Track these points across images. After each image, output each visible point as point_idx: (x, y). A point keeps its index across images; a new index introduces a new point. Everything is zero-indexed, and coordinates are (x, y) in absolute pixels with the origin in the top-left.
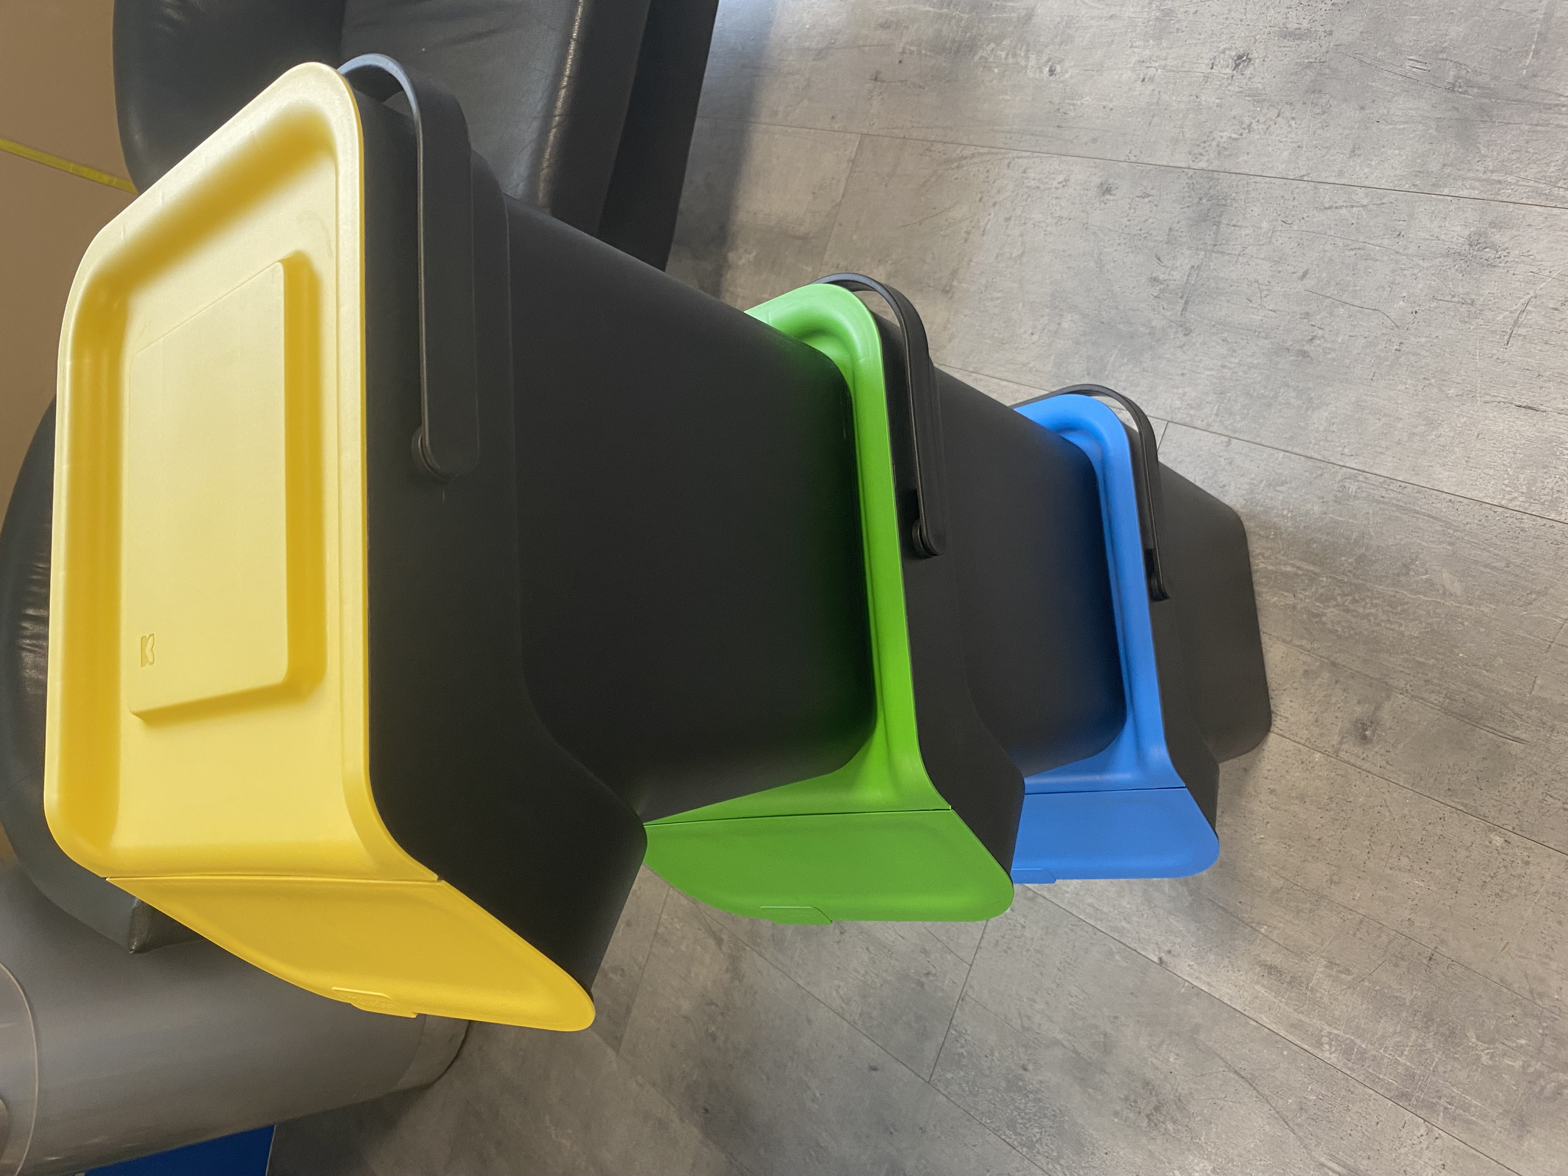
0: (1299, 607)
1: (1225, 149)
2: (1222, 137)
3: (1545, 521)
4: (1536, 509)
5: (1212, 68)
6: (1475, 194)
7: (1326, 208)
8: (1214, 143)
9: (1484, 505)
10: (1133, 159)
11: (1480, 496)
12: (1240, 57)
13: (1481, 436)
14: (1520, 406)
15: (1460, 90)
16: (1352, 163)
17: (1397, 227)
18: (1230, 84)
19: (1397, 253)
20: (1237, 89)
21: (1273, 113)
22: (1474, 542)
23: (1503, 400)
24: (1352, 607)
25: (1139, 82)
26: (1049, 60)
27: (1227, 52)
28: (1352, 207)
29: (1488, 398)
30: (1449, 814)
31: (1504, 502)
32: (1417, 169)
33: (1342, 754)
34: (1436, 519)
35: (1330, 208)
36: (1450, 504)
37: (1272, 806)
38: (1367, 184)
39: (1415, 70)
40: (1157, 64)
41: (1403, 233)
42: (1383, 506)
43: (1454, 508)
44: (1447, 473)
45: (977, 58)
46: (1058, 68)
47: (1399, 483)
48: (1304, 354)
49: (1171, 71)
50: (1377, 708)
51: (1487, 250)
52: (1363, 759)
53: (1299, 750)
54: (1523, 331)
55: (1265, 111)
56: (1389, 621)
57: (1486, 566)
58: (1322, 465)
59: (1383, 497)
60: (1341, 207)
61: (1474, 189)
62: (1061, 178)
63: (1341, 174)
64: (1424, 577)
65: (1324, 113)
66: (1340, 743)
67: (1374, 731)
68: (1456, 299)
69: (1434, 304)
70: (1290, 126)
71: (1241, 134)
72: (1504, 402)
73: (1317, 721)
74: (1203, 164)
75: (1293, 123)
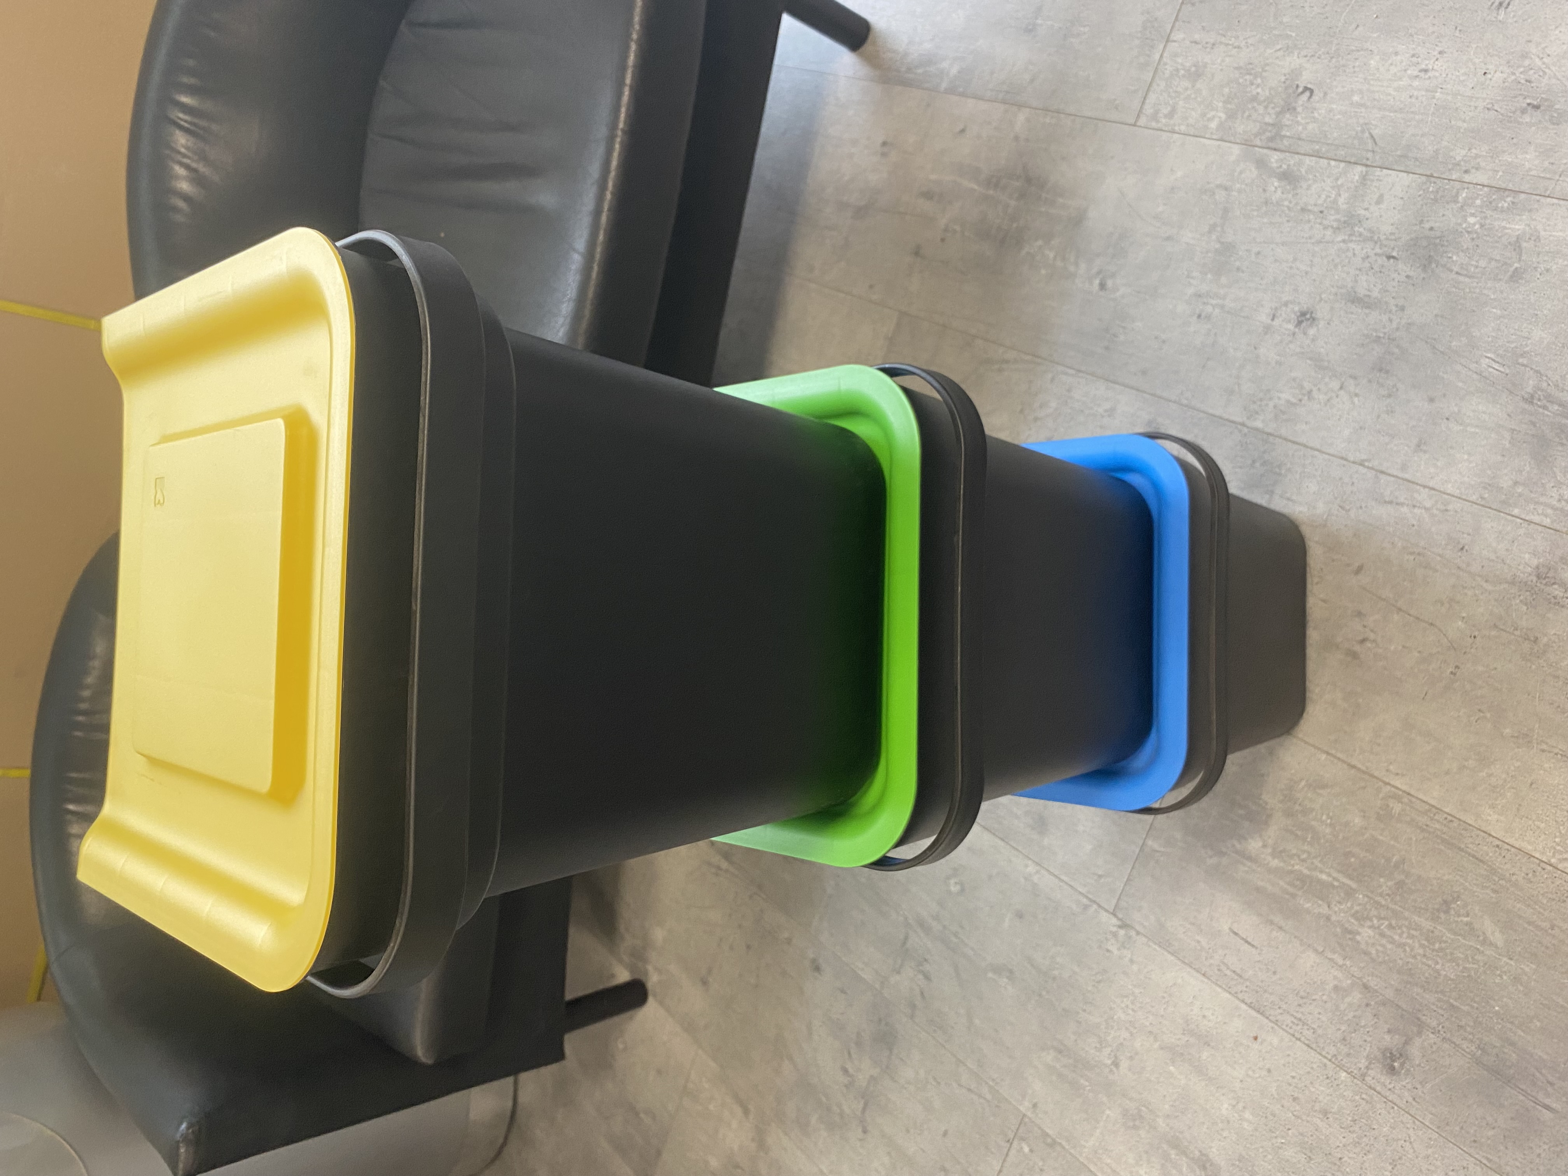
0: (1334, 918)
1: (1284, 413)
2: (1279, 398)
5: (1273, 320)
6: (1547, 522)
7: (1385, 502)
8: (1271, 404)
9: (1532, 859)
10: (1185, 402)
11: (1529, 848)
12: (1303, 314)
13: (1534, 786)
15: (1539, 403)
16: (1416, 458)
17: (1461, 540)
18: (1291, 342)
19: (1459, 568)
20: (1298, 350)
21: (1335, 384)
22: (1518, 895)
23: (1561, 752)
24: (1388, 933)
25: (1195, 318)
26: (1099, 272)
27: (1291, 306)
28: (1414, 506)
29: (1544, 747)
30: (1473, 1165)
31: (1553, 861)
32: (1487, 481)
33: (1368, 1079)
34: (1481, 861)
35: (1391, 502)
36: (1497, 849)
37: (1295, 1113)
38: (1431, 484)
39: (1491, 370)
40: (1214, 302)
41: (1466, 547)
42: (1426, 835)
43: (1500, 854)
44: (1496, 816)
45: (1023, 252)
46: (1109, 283)
47: (1446, 815)
48: (1354, 655)
49: (1228, 312)
50: (1406, 1043)
51: (1556, 586)
52: (1390, 1089)
53: (1325, 1065)
55: (1327, 380)
56: (1424, 955)
57: (1529, 923)
58: (1366, 777)
59: (1427, 825)
60: (1402, 504)
61: (1546, 516)
62: (1107, 405)
63: (1404, 467)
64: (1465, 919)
65: (1389, 396)
66: (1367, 1068)
67: (1402, 1065)
68: (1517, 633)
69: (1493, 633)
70: (1353, 403)
71: (1300, 400)
72: (1562, 755)
73: (1344, 1039)
74: (1259, 424)
75: (1356, 400)
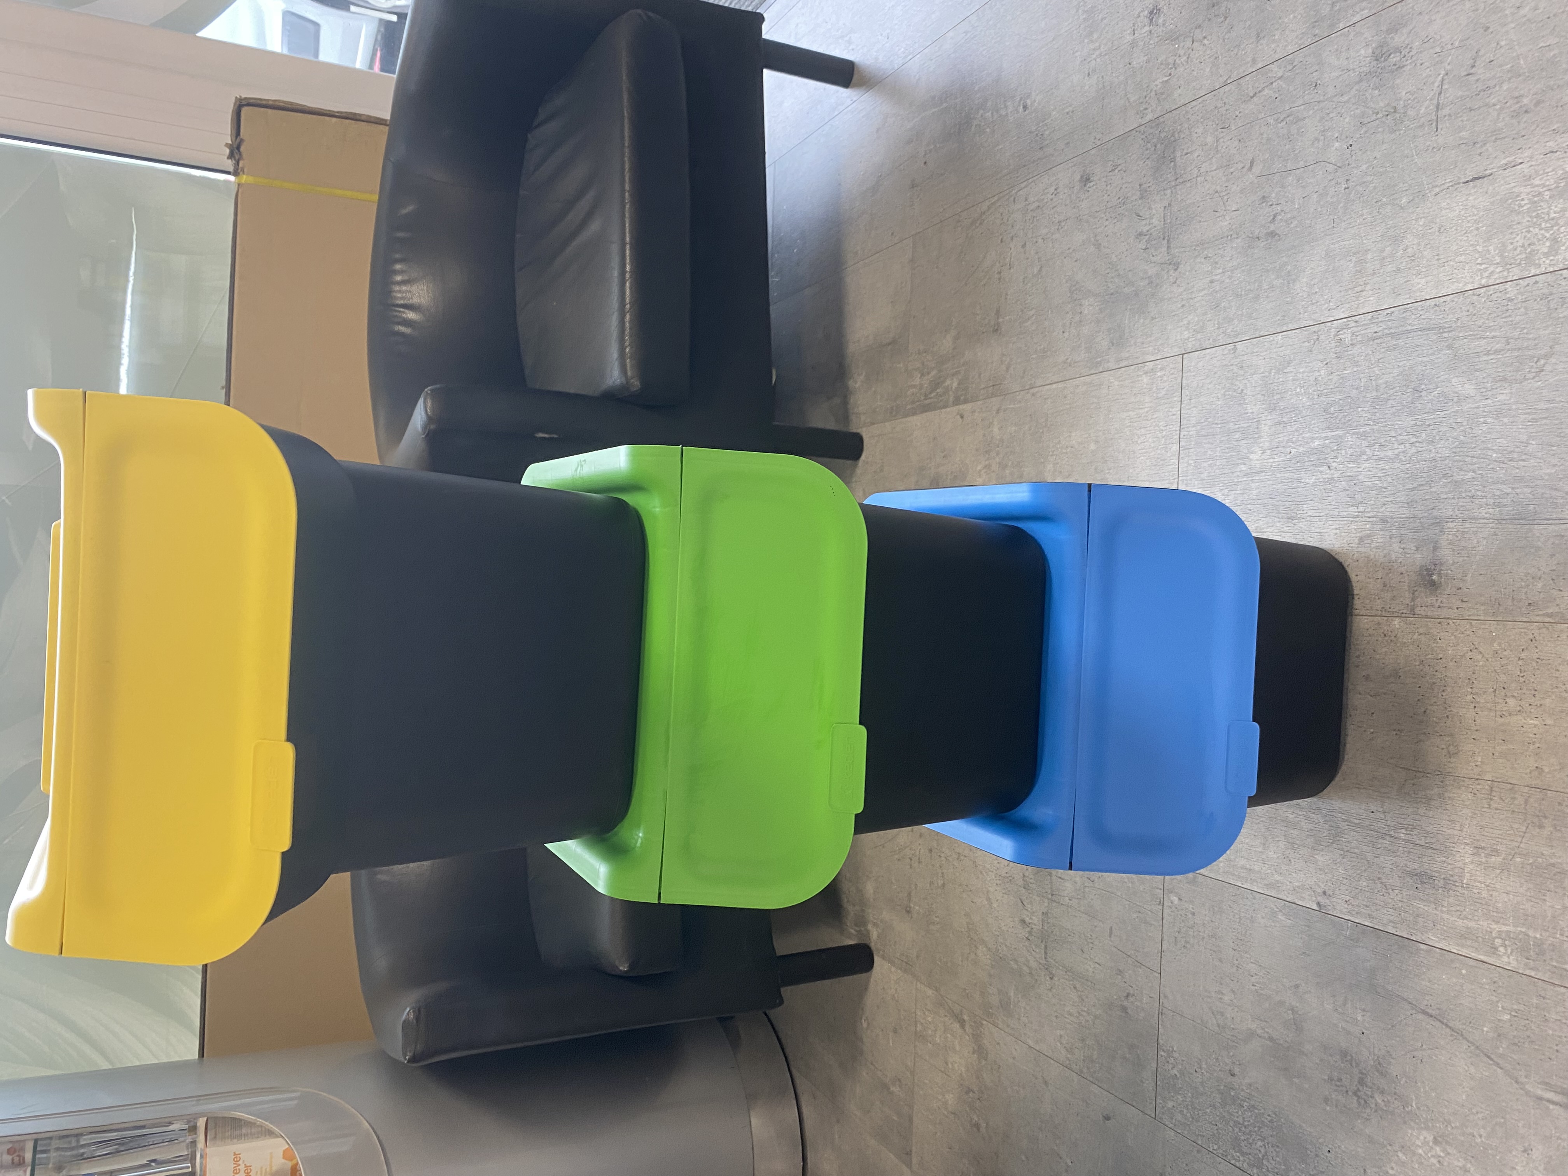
0: (1336, 476)
1: (1162, 94)
2: (1157, 86)
3: (1527, 281)
4: (1515, 273)
5: (1134, 34)
6: (1366, 13)
7: (1252, 97)
8: (1153, 94)
9: (1467, 294)
10: (1099, 143)
11: (1460, 286)
12: (1151, 13)
13: (1442, 229)
14: (1467, 182)
16: (1260, 47)
17: (1312, 80)
18: (1150, 39)
19: (1319, 102)
20: (1157, 40)
21: (1188, 43)
22: (1469, 335)
23: (1450, 184)
24: (1382, 454)
25: (1086, 78)
26: (1021, 99)
27: (1141, 14)
28: (1272, 83)
29: (1437, 190)
30: (1537, 631)
31: (1484, 282)
32: (1313, 20)
33: (1417, 611)
34: (1429, 329)
35: (1255, 94)
36: (1437, 308)
37: (1372, 693)
38: (1277, 57)
40: (1094, 56)
41: (1319, 82)
42: (1379, 341)
43: (1441, 311)
44: (1423, 281)
45: (973, 129)
46: (1029, 102)
47: (1386, 311)
48: (1272, 234)
49: (1105, 55)
50: (1435, 549)
51: (1392, 56)
52: (1439, 607)
53: (1379, 624)
54: (1446, 111)
55: (1182, 45)
56: (1418, 452)
57: (1488, 354)
58: (1316, 328)
59: (1376, 332)
60: (1263, 89)
61: (1363, 10)
62: (1052, 190)
63: (1254, 61)
64: (1436, 392)
65: (1226, 18)
66: (1413, 600)
67: (1440, 575)
68: (1380, 115)
69: (1364, 129)
70: (1204, 45)
71: (1170, 74)
72: (1452, 186)
73: (1385, 586)
74: (1150, 117)
75: (1206, 42)
